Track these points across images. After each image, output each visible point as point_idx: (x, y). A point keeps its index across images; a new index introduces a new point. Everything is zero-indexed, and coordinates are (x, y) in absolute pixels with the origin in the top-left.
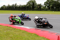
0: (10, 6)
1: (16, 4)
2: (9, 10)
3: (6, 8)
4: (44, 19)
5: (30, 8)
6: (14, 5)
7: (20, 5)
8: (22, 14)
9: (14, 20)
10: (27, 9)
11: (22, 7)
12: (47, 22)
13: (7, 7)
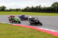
0: (34, 8)
1: (40, 6)
2: (33, 12)
3: (29, 9)
4: (36, 19)
5: (55, 10)
6: (38, 7)
7: (45, 7)
8: (22, 15)
9: (14, 20)
10: (51, 11)
11: (46, 9)
12: (38, 21)
13: (31, 8)
